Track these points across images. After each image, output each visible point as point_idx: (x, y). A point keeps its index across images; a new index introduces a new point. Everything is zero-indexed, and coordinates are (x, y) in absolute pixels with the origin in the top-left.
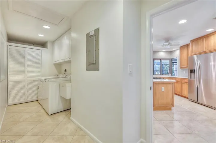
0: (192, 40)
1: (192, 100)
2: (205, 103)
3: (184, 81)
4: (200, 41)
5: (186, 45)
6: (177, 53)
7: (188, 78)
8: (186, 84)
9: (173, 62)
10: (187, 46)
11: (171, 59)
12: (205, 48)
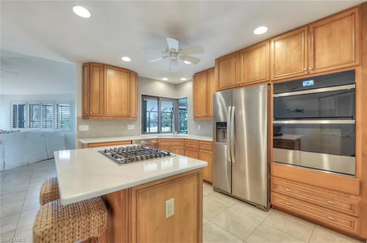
0: (217, 57)
1: (219, 191)
2: (249, 198)
3: (203, 147)
4: (233, 61)
5: (204, 71)
6: (188, 89)
7: (212, 140)
8: (208, 153)
9: (180, 107)
10: (207, 72)
11: (177, 100)
12: (244, 78)
